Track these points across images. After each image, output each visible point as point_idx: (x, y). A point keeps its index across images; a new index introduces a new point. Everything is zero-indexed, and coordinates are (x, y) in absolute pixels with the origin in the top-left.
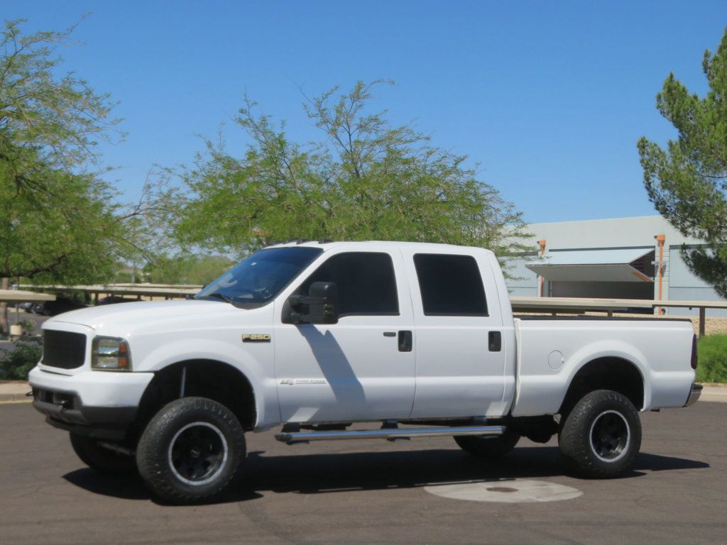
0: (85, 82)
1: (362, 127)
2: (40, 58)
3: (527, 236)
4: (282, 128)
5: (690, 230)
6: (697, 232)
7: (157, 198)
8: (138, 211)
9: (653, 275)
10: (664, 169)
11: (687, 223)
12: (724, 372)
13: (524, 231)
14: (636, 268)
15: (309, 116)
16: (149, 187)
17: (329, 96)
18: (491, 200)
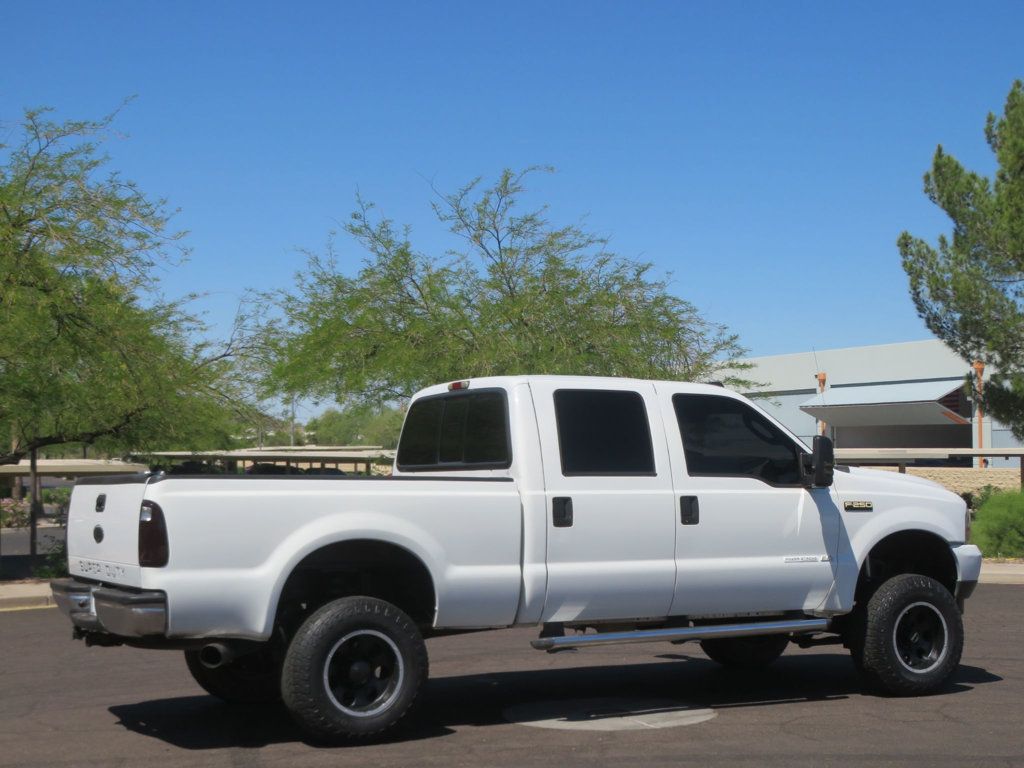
0: (134, 186)
1: (515, 231)
2: (81, 157)
3: (745, 366)
4: (406, 235)
5: (974, 353)
6: (984, 357)
7: (253, 334)
8: (230, 351)
9: (970, 415)
10: (934, 273)
11: (969, 345)
12: (1020, 543)
13: (741, 361)
14: (948, 407)
15: (440, 218)
16: (242, 319)
17: (469, 192)
18: (689, 320)
